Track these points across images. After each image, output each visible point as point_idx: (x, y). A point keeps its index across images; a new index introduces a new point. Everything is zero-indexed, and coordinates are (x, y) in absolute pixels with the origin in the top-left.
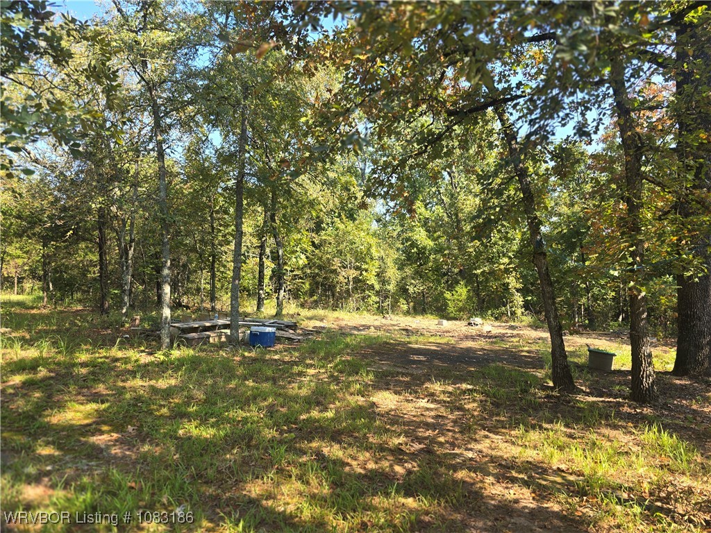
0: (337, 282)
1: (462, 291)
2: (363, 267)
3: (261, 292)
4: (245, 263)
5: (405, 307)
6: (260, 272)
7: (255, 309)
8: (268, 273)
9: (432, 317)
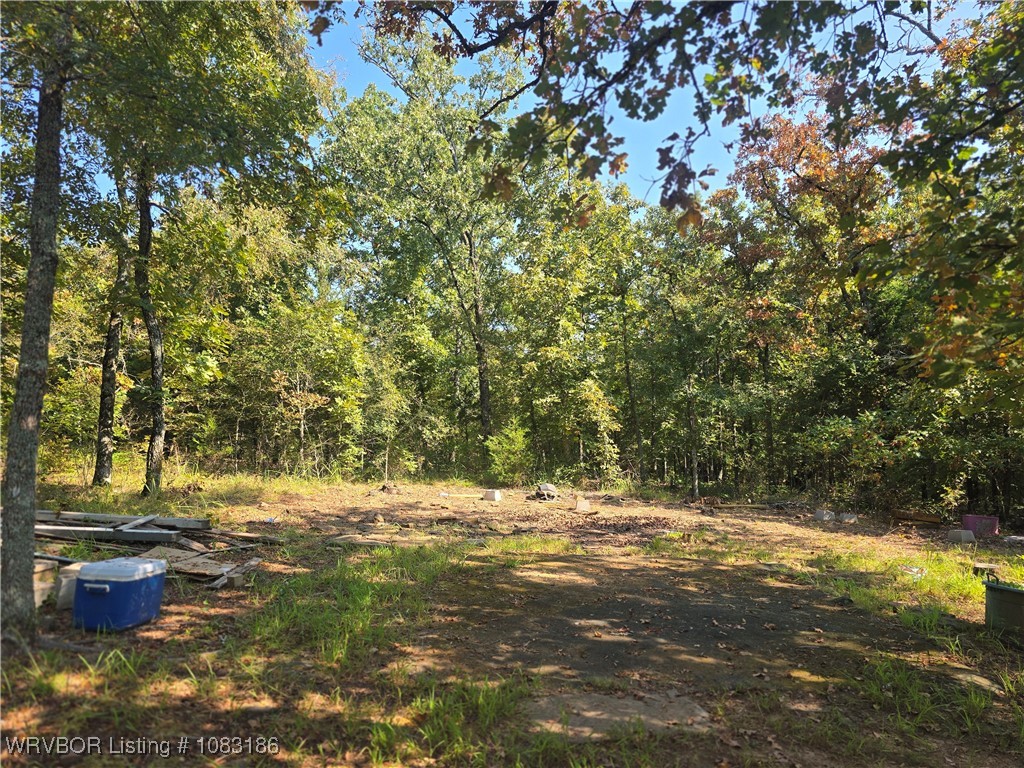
0: (275, 419)
1: (515, 436)
2: (335, 388)
3: (106, 439)
4: (67, 377)
5: (412, 466)
6: (103, 396)
7: (90, 478)
8: (121, 397)
9: (462, 482)
